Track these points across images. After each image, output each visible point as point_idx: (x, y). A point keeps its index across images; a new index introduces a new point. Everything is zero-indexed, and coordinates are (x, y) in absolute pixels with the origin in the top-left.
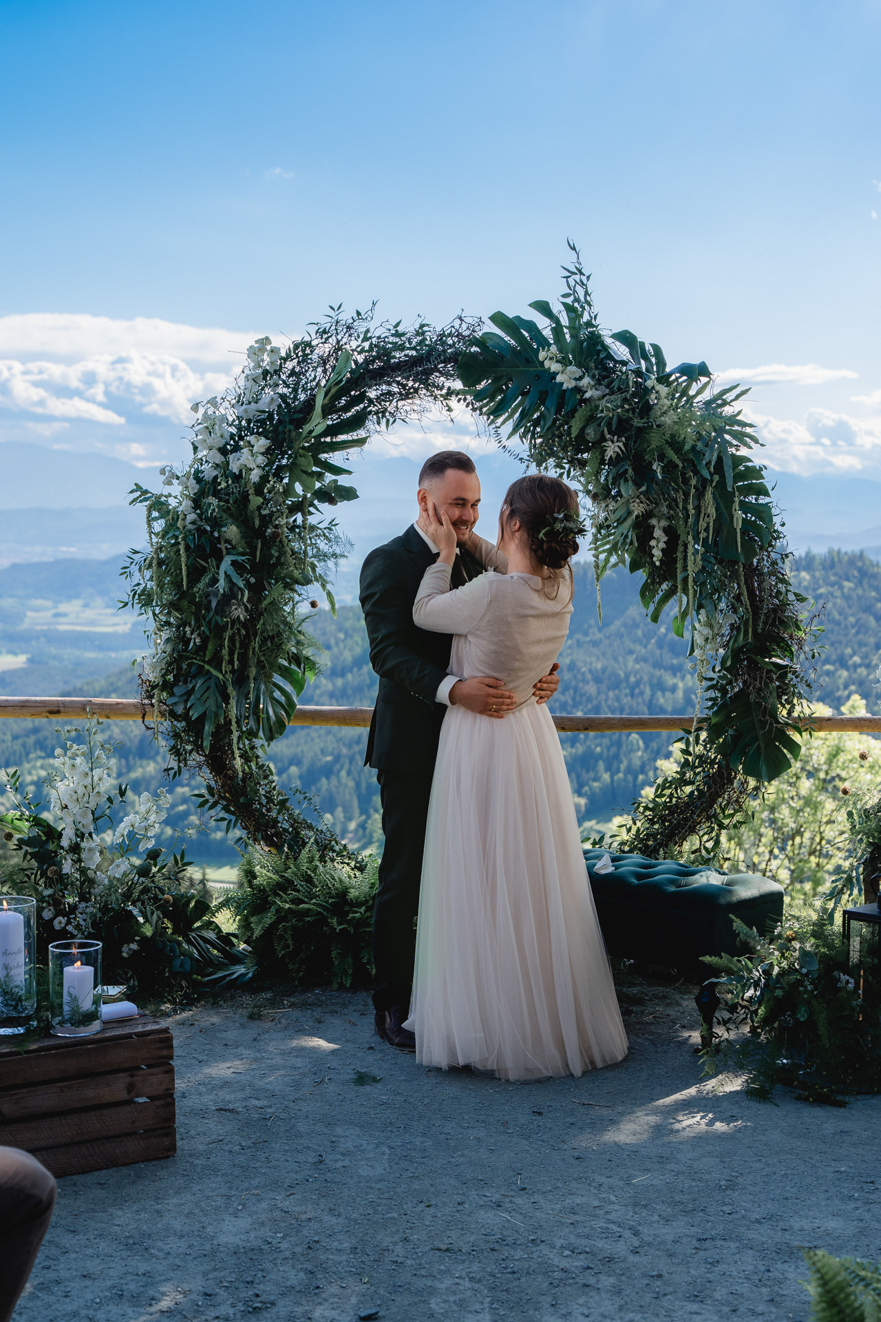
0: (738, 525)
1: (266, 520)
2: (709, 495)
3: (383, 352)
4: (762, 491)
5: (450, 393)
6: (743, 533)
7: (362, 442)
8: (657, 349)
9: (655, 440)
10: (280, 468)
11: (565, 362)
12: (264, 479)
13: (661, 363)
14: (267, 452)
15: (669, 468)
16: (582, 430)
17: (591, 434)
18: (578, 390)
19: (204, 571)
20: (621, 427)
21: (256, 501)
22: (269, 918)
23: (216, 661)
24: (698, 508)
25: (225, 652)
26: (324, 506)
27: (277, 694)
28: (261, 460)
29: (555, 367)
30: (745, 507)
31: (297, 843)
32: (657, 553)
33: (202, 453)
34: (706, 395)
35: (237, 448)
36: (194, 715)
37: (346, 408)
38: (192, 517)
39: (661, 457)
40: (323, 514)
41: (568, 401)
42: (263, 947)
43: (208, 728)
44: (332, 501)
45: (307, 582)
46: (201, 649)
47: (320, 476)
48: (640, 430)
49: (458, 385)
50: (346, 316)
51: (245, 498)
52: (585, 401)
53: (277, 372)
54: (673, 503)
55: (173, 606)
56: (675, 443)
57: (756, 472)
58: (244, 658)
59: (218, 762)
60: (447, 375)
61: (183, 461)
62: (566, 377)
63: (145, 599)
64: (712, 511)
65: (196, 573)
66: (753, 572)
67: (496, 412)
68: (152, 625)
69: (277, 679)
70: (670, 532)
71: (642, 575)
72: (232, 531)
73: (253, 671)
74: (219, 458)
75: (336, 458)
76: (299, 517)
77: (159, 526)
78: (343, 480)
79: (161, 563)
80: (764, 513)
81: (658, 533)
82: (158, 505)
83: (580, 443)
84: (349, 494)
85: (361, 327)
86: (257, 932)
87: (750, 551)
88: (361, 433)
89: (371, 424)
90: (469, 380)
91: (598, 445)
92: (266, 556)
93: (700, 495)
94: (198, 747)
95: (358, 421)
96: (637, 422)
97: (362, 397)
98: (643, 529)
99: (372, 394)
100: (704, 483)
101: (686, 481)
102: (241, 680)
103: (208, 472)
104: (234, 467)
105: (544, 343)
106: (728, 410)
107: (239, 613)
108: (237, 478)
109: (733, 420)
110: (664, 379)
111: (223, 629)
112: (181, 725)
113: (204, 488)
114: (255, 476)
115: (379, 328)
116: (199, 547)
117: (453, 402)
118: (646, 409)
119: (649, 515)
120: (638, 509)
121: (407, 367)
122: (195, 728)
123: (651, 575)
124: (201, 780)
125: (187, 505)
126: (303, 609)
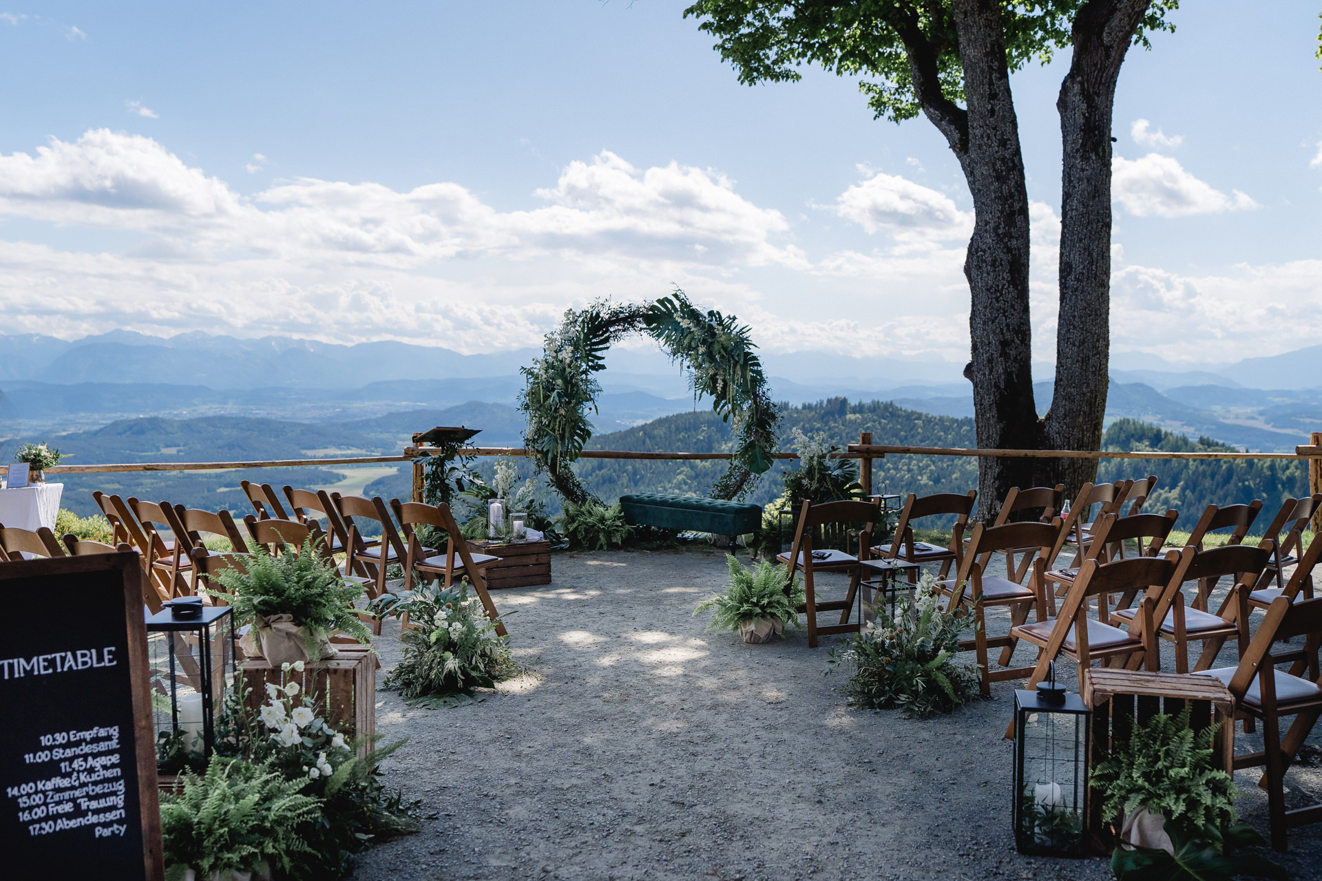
0: (749, 378)
1: (572, 377)
2: (738, 367)
3: (616, 314)
4: (758, 365)
5: (641, 329)
6: (751, 381)
7: (608, 348)
8: (718, 313)
9: (716, 347)
10: (577, 358)
11: (683, 318)
12: (572, 362)
13: (720, 317)
14: (572, 352)
15: (722, 357)
16: (690, 343)
17: (693, 344)
18: (689, 328)
19: (549, 396)
20: (704, 342)
21: (568, 370)
22: (575, 525)
23: (554, 430)
24: (734, 372)
25: (557, 427)
26: (593, 372)
27: (576, 444)
28: (570, 355)
29: (679, 320)
30: (751, 370)
31: (584, 500)
32: (719, 388)
33: (548, 352)
34: (738, 329)
35: (560, 350)
36: (545, 450)
37: (602, 335)
38: (545, 376)
39: (719, 353)
40: (593, 375)
41: (683, 332)
42: (572, 535)
43: (550, 455)
44: (597, 370)
45: (587, 400)
46: (549, 425)
47: (592, 361)
48: (712, 343)
49: (644, 326)
50: (601, 301)
51: (564, 369)
52: (690, 333)
53: (576, 321)
54: (725, 370)
55: (538, 409)
56: (725, 349)
57: (755, 358)
58: (563, 430)
59: (553, 469)
60: (639, 322)
61: (541, 356)
62: (685, 323)
63: (527, 407)
64: (740, 373)
65: (546, 397)
66: (756, 396)
67: (659, 336)
68: (528, 418)
69: (576, 438)
70: (724, 381)
71: (713, 398)
72: (559, 382)
73: (567, 435)
74: (554, 355)
75: (599, 354)
76: (584, 376)
77: (531, 380)
78: (600, 362)
79: (533, 394)
80: (759, 373)
81: (719, 381)
82: (530, 373)
83: (690, 348)
84: (603, 367)
85: (607, 304)
86: (571, 529)
87: (754, 387)
88: (608, 345)
89: (611, 341)
90: (649, 324)
91: (696, 348)
92: (572, 391)
93: (735, 366)
94: (546, 463)
95: (607, 340)
96: (710, 340)
97: (607, 331)
98: (713, 379)
99: (612, 329)
100: (736, 363)
101: (729, 361)
102: (563, 437)
103: (550, 360)
104: (560, 358)
105: (676, 311)
106: (745, 335)
107: (562, 412)
108: (561, 361)
109: (746, 339)
110: (721, 322)
111: (556, 418)
112: (539, 456)
113: (550, 366)
114: (568, 361)
115: (614, 306)
116: (547, 387)
117: (642, 332)
118: (714, 335)
119: (716, 374)
120: (711, 372)
121: (625, 320)
122: (545, 454)
123: (717, 397)
124: (547, 476)
125: (542, 372)
126: (586, 411)
